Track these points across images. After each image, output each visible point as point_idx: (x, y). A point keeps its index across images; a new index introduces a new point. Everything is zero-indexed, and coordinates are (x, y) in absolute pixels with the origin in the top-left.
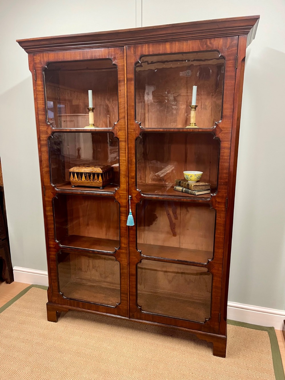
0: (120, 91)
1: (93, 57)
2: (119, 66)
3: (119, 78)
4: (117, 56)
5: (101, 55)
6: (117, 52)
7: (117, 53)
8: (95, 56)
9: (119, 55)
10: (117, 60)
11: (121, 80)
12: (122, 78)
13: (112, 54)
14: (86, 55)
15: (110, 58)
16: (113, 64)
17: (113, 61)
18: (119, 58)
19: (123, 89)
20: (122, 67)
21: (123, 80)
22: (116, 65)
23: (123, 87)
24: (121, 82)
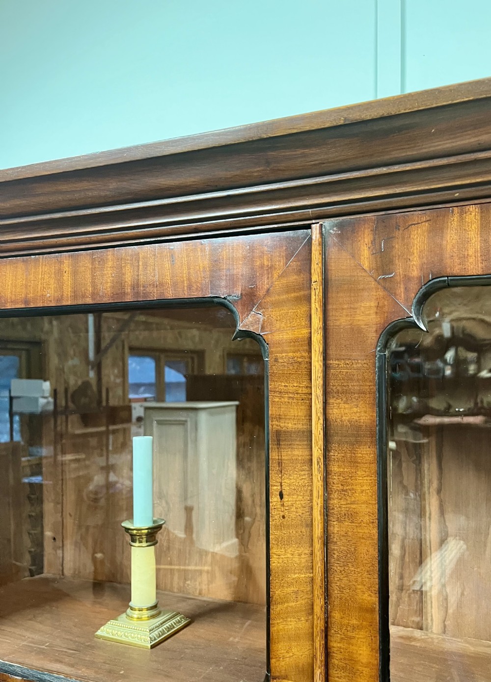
0: (281, 496)
1: (128, 290)
2: (279, 343)
3: (279, 418)
4: (261, 287)
5: (168, 279)
6: (267, 263)
7: (262, 267)
8: (138, 285)
9: (281, 276)
10: (268, 309)
11: (291, 432)
12: (295, 422)
13: (233, 275)
14: (92, 279)
15: (225, 298)
16: (237, 332)
17: (242, 313)
18: (277, 297)
19: (300, 489)
20: (294, 354)
21: (299, 432)
22: (259, 339)
23: (304, 477)
24: (289, 443)
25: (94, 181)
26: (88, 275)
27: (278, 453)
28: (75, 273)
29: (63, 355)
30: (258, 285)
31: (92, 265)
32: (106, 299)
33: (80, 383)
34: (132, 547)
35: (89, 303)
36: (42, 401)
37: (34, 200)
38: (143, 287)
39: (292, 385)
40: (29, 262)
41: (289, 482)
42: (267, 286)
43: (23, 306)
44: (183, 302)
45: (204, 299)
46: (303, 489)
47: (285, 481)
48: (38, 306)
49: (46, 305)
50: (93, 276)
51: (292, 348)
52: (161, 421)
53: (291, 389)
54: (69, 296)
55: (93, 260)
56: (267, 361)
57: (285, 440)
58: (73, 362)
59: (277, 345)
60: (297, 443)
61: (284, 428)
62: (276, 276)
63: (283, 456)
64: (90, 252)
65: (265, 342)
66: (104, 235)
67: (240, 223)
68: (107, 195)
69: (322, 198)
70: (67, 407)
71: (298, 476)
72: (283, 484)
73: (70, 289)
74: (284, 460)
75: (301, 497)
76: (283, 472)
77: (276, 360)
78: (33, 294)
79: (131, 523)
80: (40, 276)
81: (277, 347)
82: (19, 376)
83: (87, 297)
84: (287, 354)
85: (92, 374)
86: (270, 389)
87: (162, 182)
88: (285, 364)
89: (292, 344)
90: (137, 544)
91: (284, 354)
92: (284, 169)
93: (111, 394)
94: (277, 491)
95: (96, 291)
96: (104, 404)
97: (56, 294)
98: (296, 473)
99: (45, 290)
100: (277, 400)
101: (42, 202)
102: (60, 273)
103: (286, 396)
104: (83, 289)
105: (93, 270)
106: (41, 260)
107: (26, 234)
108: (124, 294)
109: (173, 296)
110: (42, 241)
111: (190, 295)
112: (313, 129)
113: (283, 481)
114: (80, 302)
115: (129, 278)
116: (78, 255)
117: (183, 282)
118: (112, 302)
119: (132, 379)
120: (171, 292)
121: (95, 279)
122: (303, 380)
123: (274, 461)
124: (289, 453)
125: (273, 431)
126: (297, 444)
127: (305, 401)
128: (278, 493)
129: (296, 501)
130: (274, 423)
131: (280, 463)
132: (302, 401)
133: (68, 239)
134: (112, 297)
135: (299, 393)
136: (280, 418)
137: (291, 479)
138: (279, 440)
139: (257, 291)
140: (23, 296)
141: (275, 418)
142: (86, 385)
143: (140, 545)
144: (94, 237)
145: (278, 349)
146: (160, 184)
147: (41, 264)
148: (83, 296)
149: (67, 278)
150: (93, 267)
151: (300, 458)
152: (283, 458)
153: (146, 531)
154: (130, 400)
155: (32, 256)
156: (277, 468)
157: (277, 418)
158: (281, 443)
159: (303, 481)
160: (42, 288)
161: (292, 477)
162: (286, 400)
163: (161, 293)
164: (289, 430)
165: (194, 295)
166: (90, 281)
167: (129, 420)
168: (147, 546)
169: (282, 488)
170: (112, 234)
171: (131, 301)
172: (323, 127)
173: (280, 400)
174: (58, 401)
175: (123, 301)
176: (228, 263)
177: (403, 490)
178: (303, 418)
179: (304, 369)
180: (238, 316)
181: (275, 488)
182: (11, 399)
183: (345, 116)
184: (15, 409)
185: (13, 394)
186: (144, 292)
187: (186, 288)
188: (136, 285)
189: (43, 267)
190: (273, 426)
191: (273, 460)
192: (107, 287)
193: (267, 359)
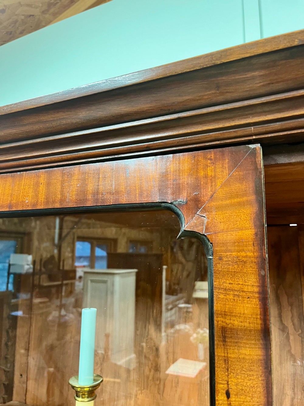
1: (90, 197)
4: (205, 194)
5: (122, 188)
6: (210, 173)
7: (206, 177)
8: (98, 193)
9: (224, 185)
10: (211, 212)
11: (237, 330)
12: (241, 320)
13: (179, 184)
14: (61, 188)
15: (171, 203)
16: (183, 232)
17: (187, 217)
18: (220, 202)
19: (248, 390)
20: (239, 254)
21: (245, 330)
22: (203, 238)
23: (252, 378)
24: (236, 341)
25: (67, 112)
26: (59, 187)
27: (224, 350)
28: (48, 184)
29: (40, 240)
30: (202, 191)
31: (62, 178)
32: (71, 204)
33: (49, 256)
34: (76, 401)
35: (57, 207)
36: (26, 267)
37: (22, 129)
38: (102, 194)
39: (237, 283)
40: (16, 177)
41: (236, 381)
42: (211, 192)
43: (7, 210)
44: (135, 207)
45: (153, 204)
46: (251, 390)
47: (232, 379)
48: (19, 209)
49: (24, 209)
50: (63, 186)
51: (236, 248)
52: (93, 280)
53: (236, 287)
54: (42, 202)
55: (63, 174)
56: (211, 259)
57: (231, 337)
58: (46, 244)
59: (221, 245)
60: (245, 341)
61: (229, 325)
62: (219, 184)
63: (229, 354)
64: (61, 169)
65: (209, 241)
66: (73, 155)
67: (186, 141)
68: (77, 122)
69: (265, 116)
70: (40, 270)
71: (246, 376)
72: (229, 383)
73: (43, 197)
74: (230, 357)
75: (249, 398)
76: (229, 370)
77: (221, 259)
78: (15, 201)
79: (76, 379)
80: (22, 187)
81: (221, 247)
82: (16, 252)
83: (56, 202)
84: (231, 253)
85: (56, 251)
86: (214, 286)
87: (122, 109)
88: (230, 263)
89: (236, 244)
90: (80, 399)
91: (228, 254)
92: (233, 91)
93: (65, 263)
94: (224, 390)
95: (63, 198)
96: (61, 268)
97: (33, 201)
98: (243, 372)
99: (25, 197)
100: (222, 296)
101: (28, 130)
102: (37, 184)
103: (232, 293)
104: (54, 196)
105: (63, 182)
106: (24, 175)
107: (15, 156)
108: (86, 200)
109: (126, 202)
110: (25, 161)
111: (141, 201)
112: (267, 51)
113: (230, 380)
114: (50, 207)
115: (91, 187)
116: (52, 171)
117: (136, 190)
118: (76, 206)
119: (77, 254)
120: (125, 198)
121: (64, 188)
122: (249, 279)
123: (220, 358)
124: (236, 351)
125: (219, 327)
126: (244, 343)
127: (251, 299)
128: (224, 392)
129: (244, 402)
130: (219, 319)
131: (226, 360)
132: (248, 299)
133: (45, 159)
134: (76, 203)
135: (245, 292)
136: (225, 315)
137: (238, 379)
138: (224, 337)
139: (201, 197)
140: (9, 202)
141: (220, 315)
142: (52, 257)
143: (83, 400)
144: (64, 156)
145: (222, 248)
146: (122, 111)
147: (24, 178)
148: (54, 202)
149: (42, 189)
150: (63, 180)
151: (247, 357)
152: (229, 355)
153: (88, 389)
154: (76, 267)
155: (18, 173)
156: (224, 366)
157: (222, 314)
158: (227, 340)
159: (251, 381)
160: (23, 196)
161: (240, 377)
162: (231, 297)
163: (116, 199)
164: (235, 327)
165: (144, 201)
166: (60, 190)
167: (74, 278)
168: (88, 401)
169: (228, 387)
170: (79, 154)
171: (92, 205)
172: (276, 49)
173: (225, 297)
174: (36, 267)
175: (85, 206)
176: (175, 174)
177: (291, 358)
178: (250, 316)
179: (249, 268)
180: (184, 218)
181: (222, 386)
182: (10, 265)
183: (300, 38)
184: (11, 271)
185: (11, 263)
186: (103, 198)
187: (137, 195)
188: (96, 193)
189: (26, 180)
190: (218, 322)
191: (219, 356)
192: (72, 195)
193: (210, 257)
